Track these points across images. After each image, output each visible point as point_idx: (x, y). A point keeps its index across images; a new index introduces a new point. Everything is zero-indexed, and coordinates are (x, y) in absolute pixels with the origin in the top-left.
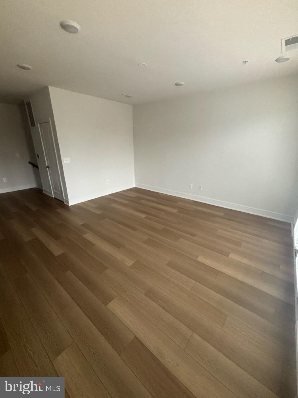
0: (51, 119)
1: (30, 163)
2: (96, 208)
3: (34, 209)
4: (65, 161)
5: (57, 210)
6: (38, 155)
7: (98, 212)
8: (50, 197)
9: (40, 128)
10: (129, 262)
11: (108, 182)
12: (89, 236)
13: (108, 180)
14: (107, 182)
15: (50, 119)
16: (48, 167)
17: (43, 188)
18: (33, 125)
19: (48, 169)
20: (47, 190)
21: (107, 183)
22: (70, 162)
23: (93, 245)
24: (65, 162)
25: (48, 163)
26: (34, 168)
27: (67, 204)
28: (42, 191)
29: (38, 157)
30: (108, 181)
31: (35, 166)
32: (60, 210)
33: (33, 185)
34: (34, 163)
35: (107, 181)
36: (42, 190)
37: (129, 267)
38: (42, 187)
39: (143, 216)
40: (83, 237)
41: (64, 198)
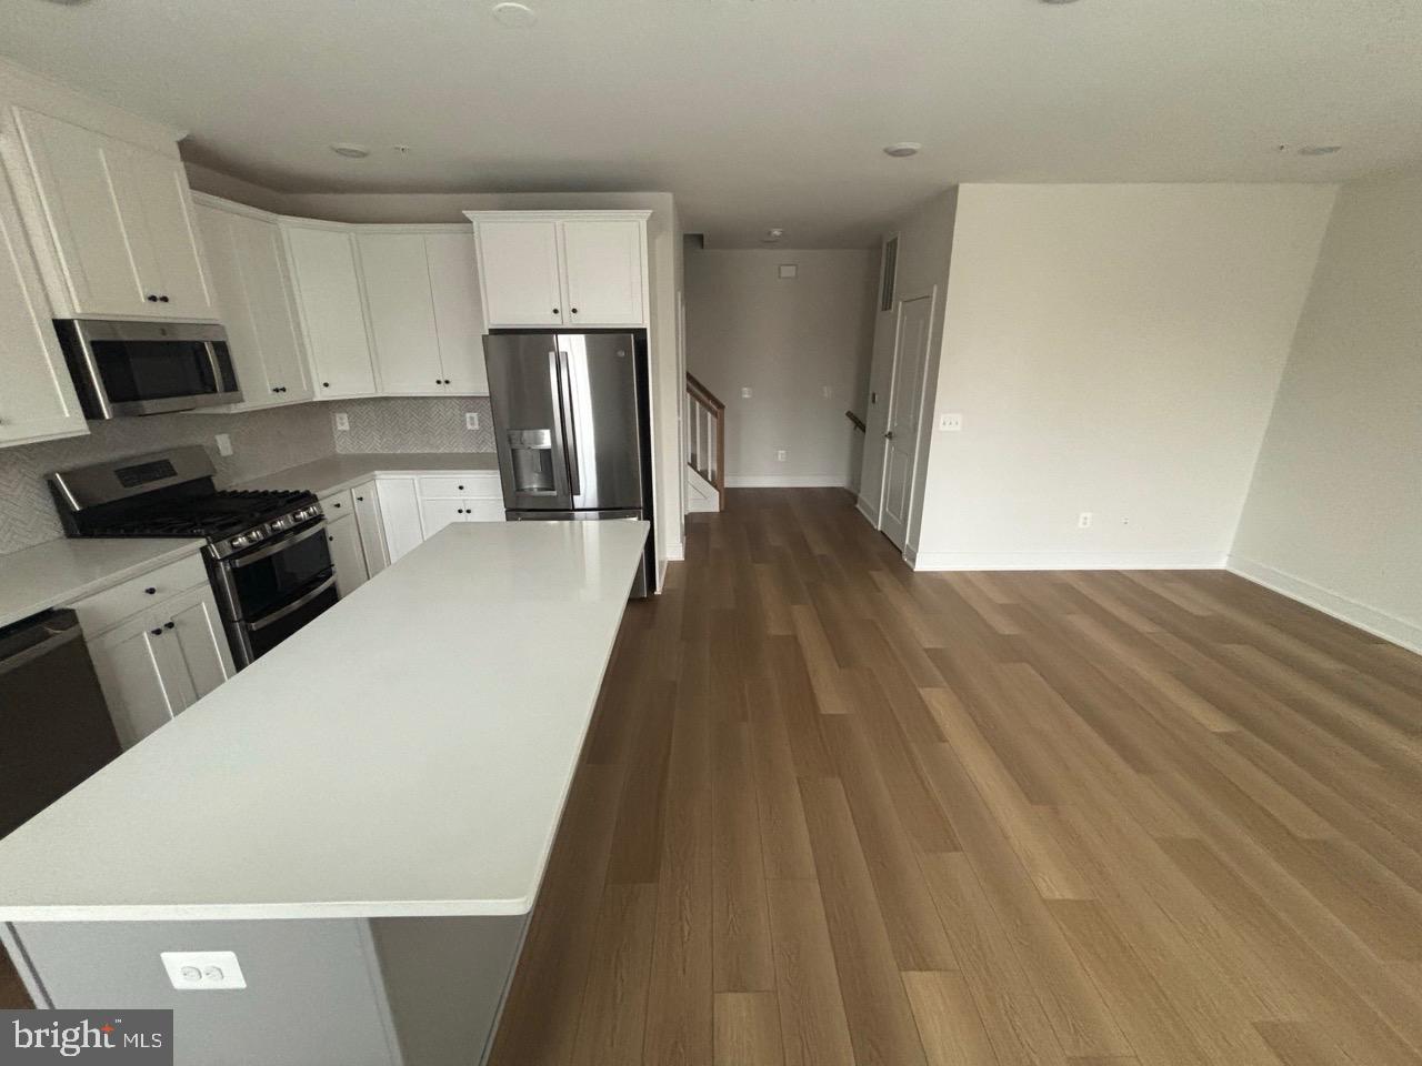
0: (939, 289)
1: (849, 414)
2: (1004, 609)
3: (820, 549)
4: (944, 424)
5: (874, 574)
6: (874, 395)
7: (1005, 627)
8: (872, 527)
9: (903, 315)
10: (1053, 883)
11: (1085, 524)
12: (939, 700)
13: (1089, 515)
14: (1081, 520)
15: (935, 288)
16: (890, 435)
17: (860, 495)
18: (887, 305)
19: (887, 440)
20: (869, 503)
21: (1080, 525)
22: (958, 428)
23: (941, 738)
24: (942, 428)
25: (892, 425)
26: (855, 428)
27: (910, 563)
28: (856, 502)
29: (874, 401)
30: (1086, 518)
31: (860, 425)
32: (882, 578)
33: (839, 481)
34: (860, 418)
35: (1083, 515)
36: (855, 499)
37: (1044, 901)
38: (859, 491)
39: (1218, 724)
40: (919, 694)
41: (907, 542)
